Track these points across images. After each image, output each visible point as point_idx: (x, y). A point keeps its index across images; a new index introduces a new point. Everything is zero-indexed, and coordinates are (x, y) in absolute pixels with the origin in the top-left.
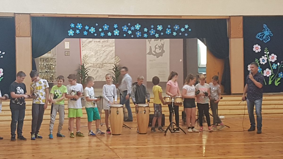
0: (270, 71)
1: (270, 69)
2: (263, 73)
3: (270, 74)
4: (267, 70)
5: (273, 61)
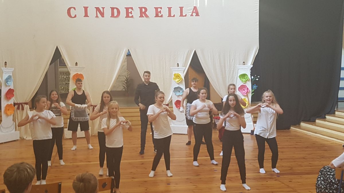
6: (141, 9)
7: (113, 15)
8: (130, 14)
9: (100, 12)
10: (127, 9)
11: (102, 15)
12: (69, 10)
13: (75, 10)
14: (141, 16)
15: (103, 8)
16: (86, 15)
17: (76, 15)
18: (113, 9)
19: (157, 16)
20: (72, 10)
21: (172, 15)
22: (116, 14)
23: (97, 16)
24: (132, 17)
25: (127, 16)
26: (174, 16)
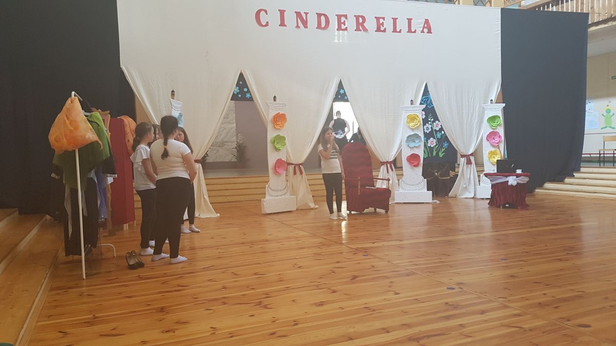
0: (435, 141)
1: (434, 138)
2: (427, 143)
3: (435, 144)
4: (432, 139)
5: (437, 129)
6: (357, 17)
7: (319, 27)
8: (342, 25)
9: (302, 19)
10: (339, 17)
11: (305, 24)
12: (258, 14)
13: (267, 14)
14: (358, 29)
15: (306, 14)
16: (282, 24)
17: (267, 22)
18: (319, 15)
19: (378, 30)
20: (262, 13)
21: (398, 30)
22: (323, 25)
23: (298, 27)
24: (346, 29)
25: (339, 29)
26: (400, 31)
